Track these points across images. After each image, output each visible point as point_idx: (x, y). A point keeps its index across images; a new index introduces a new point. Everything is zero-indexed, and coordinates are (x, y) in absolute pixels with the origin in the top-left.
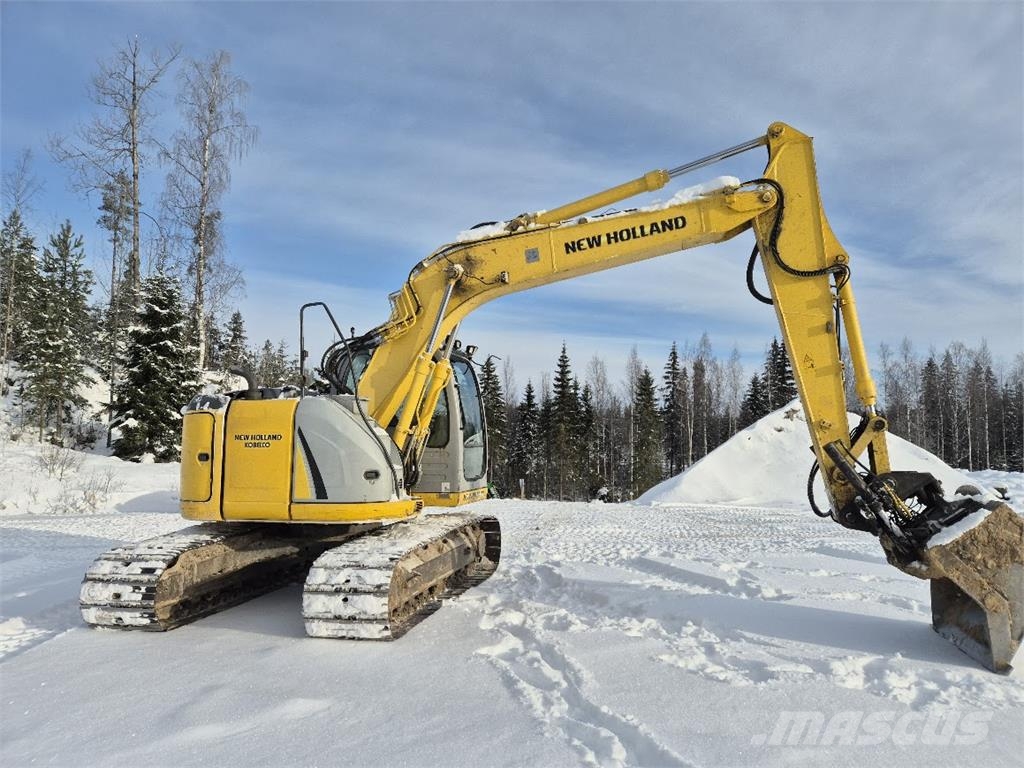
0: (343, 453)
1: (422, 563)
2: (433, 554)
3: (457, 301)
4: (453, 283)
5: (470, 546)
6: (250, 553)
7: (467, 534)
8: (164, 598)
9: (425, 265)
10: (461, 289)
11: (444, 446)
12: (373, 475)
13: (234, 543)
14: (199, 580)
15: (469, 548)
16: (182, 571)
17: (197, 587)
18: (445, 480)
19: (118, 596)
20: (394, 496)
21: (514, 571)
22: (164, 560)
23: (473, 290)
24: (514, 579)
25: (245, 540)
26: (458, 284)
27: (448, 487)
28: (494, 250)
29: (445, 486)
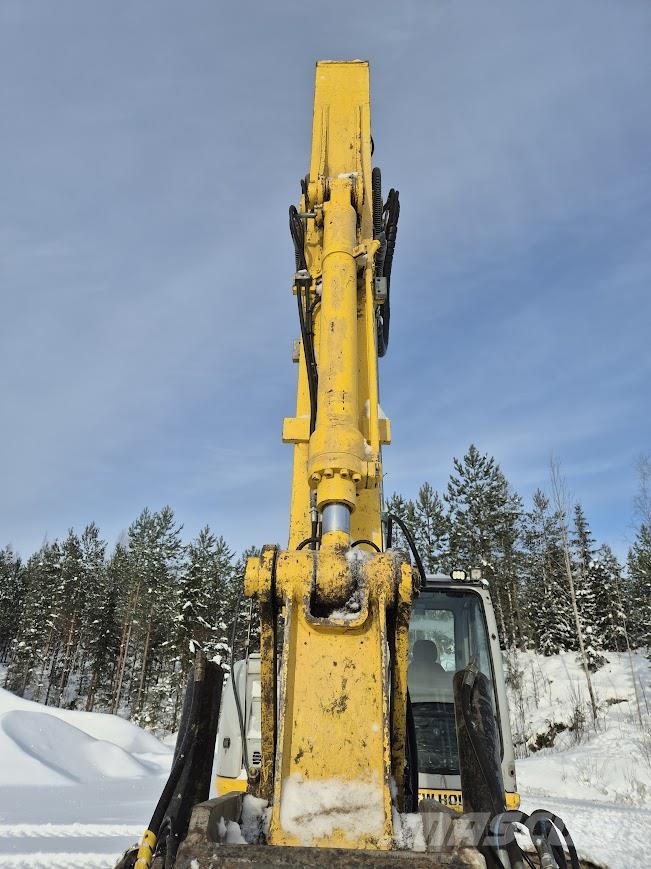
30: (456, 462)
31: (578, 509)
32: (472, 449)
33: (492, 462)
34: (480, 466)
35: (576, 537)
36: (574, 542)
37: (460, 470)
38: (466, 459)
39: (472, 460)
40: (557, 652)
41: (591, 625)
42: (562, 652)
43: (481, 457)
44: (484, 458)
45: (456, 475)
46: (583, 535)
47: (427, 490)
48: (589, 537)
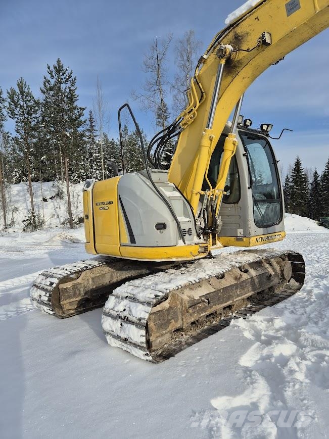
0: (141, 211)
1: (213, 290)
2: (228, 281)
3: (229, 78)
4: (223, 62)
5: (273, 273)
6: (124, 272)
7: (271, 265)
8: (69, 297)
9: (205, 57)
10: (231, 67)
11: (237, 202)
12: (161, 226)
13: (114, 266)
14: (94, 287)
15: (271, 275)
16: (82, 282)
17: (93, 291)
18: (240, 227)
19: (40, 296)
20: (181, 242)
21: (316, 291)
22: (58, 279)
23: (241, 64)
24: (313, 298)
25: (121, 265)
26: (229, 62)
27: (242, 233)
28: (257, 18)
29: (240, 232)
30: (49, 68)
31: (91, 112)
32: (59, 61)
33: (71, 73)
34: (63, 74)
35: (88, 127)
36: (87, 130)
37: (51, 74)
38: (55, 68)
39: (59, 69)
40: (79, 182)
41: (98, 170)
42: (81, 182)
43: (64, 68)
44: (67, 70)
45: (49, 77)
46: (92, 126)
47: (22, 82)
48: (94, 128)
